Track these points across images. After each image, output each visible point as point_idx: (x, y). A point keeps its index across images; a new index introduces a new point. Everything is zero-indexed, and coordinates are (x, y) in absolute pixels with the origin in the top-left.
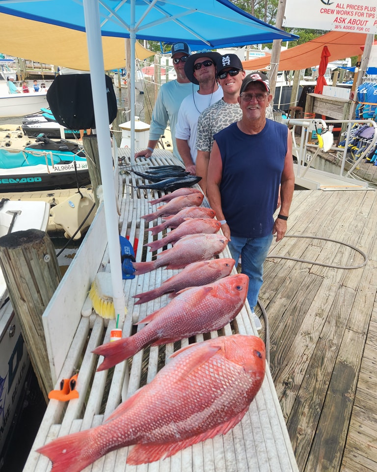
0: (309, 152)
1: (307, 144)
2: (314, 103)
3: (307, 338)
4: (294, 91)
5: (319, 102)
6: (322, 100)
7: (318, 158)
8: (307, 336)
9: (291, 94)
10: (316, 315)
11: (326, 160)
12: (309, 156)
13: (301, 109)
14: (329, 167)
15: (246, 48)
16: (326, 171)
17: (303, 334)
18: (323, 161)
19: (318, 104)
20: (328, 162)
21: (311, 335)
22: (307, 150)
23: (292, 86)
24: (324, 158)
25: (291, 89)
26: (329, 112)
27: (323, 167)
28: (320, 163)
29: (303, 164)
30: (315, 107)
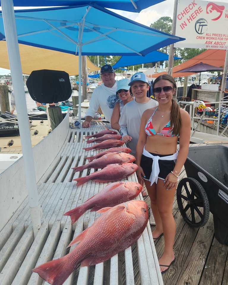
0: (196, 123)
1: (194, 117)
2: (197, 94)
3: (202, 246)
4: (184, 90)
5: (200, 94)
6: (201, 92)
7: (202, 126)
8: (201, 244)
9: (183, 92)
10: (208, 228)
11: (207, 127)
12: (196, 125)
13: (190, 98)
14: (209, 131)
15: (155, 68)
16: (208, 133)
17: (199, 242)
18: (205, 127)
19: (199, 94)
20: (208, 128)
21: (205, 243)
22: (194, 121)
23: (183, 87)
24: (206, 126)
25: (183, 89)
26: (206, 98)
27: (205, 131)
28: (204, 129)
29: (192, 129)
30: (197, 97)
